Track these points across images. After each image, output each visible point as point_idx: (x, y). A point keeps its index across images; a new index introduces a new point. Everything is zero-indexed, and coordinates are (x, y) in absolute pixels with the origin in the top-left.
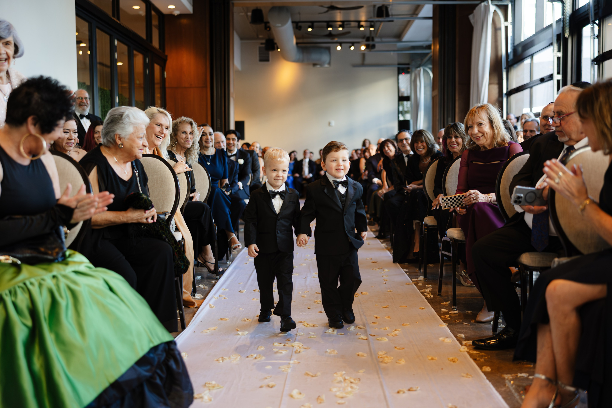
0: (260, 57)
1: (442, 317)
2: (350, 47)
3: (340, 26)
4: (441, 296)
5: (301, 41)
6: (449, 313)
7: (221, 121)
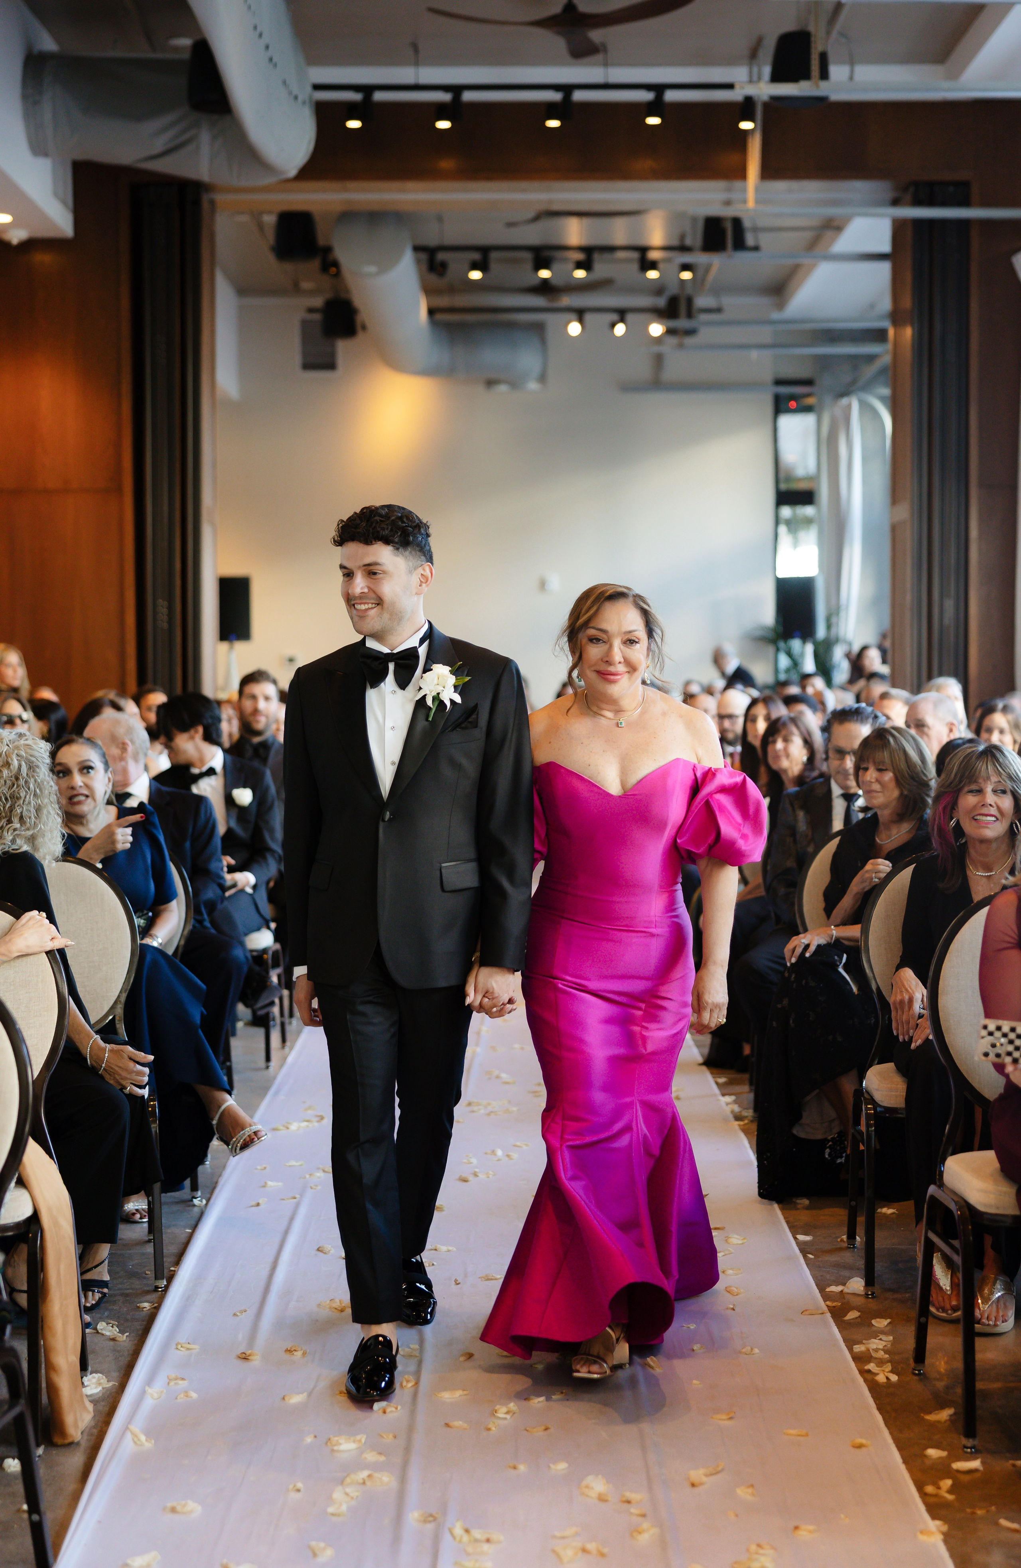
0: (305, 354)
1: (930, 1489)
2: (613, 325)
3: (579, 265)
4: (922, 1377)
5: (443, 301)
6: (949, 1466)
7: (171, 608)
